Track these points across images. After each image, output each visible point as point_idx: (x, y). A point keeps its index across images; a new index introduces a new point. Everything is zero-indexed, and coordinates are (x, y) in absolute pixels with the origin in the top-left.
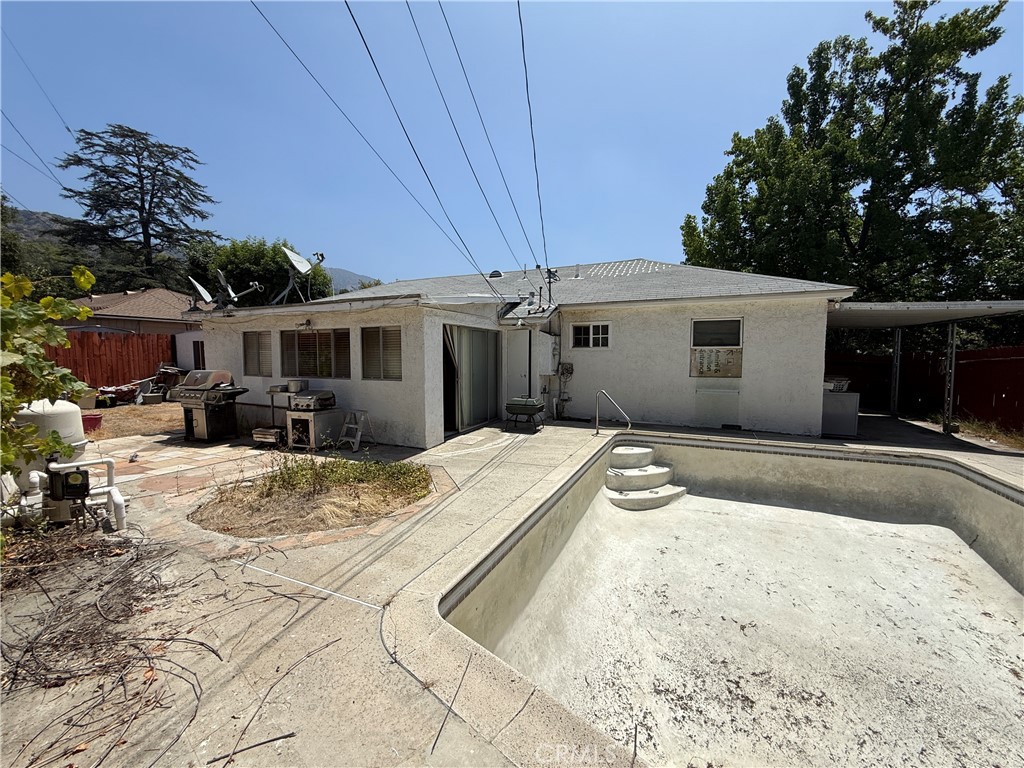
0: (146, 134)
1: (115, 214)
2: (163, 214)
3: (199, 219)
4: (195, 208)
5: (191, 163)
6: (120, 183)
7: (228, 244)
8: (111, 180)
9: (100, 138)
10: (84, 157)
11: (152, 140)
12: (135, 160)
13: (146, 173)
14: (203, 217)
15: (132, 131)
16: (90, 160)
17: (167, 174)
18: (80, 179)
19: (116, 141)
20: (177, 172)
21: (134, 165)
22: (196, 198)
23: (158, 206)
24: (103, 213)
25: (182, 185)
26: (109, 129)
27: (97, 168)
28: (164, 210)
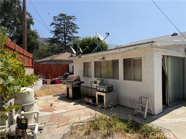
0: (66, 14)
1: (59, 35)
2: (68, 33)
3: (76, 33)
4: (75, 31)
5: (75, 19)
6: (60, 27)
7: (82, 39)
8: (59, 27)
9: (57, 17)
10: (54, 23)
11: (67, 16)
12: (63, 21)
13: (65, 24)
14: (77, 33)
15: (63, 14)
16: (55, 23)
17: (69, 23)
18: (53, 28)
19: (60, 17)
20: (72, 22)
21: (63, 22)
22: (75, 28)
23: (67, 32)
24: (57, 35)
25: (72, 25)
26: (59, 15)
27: (56, 25)
28: (69, 32)
